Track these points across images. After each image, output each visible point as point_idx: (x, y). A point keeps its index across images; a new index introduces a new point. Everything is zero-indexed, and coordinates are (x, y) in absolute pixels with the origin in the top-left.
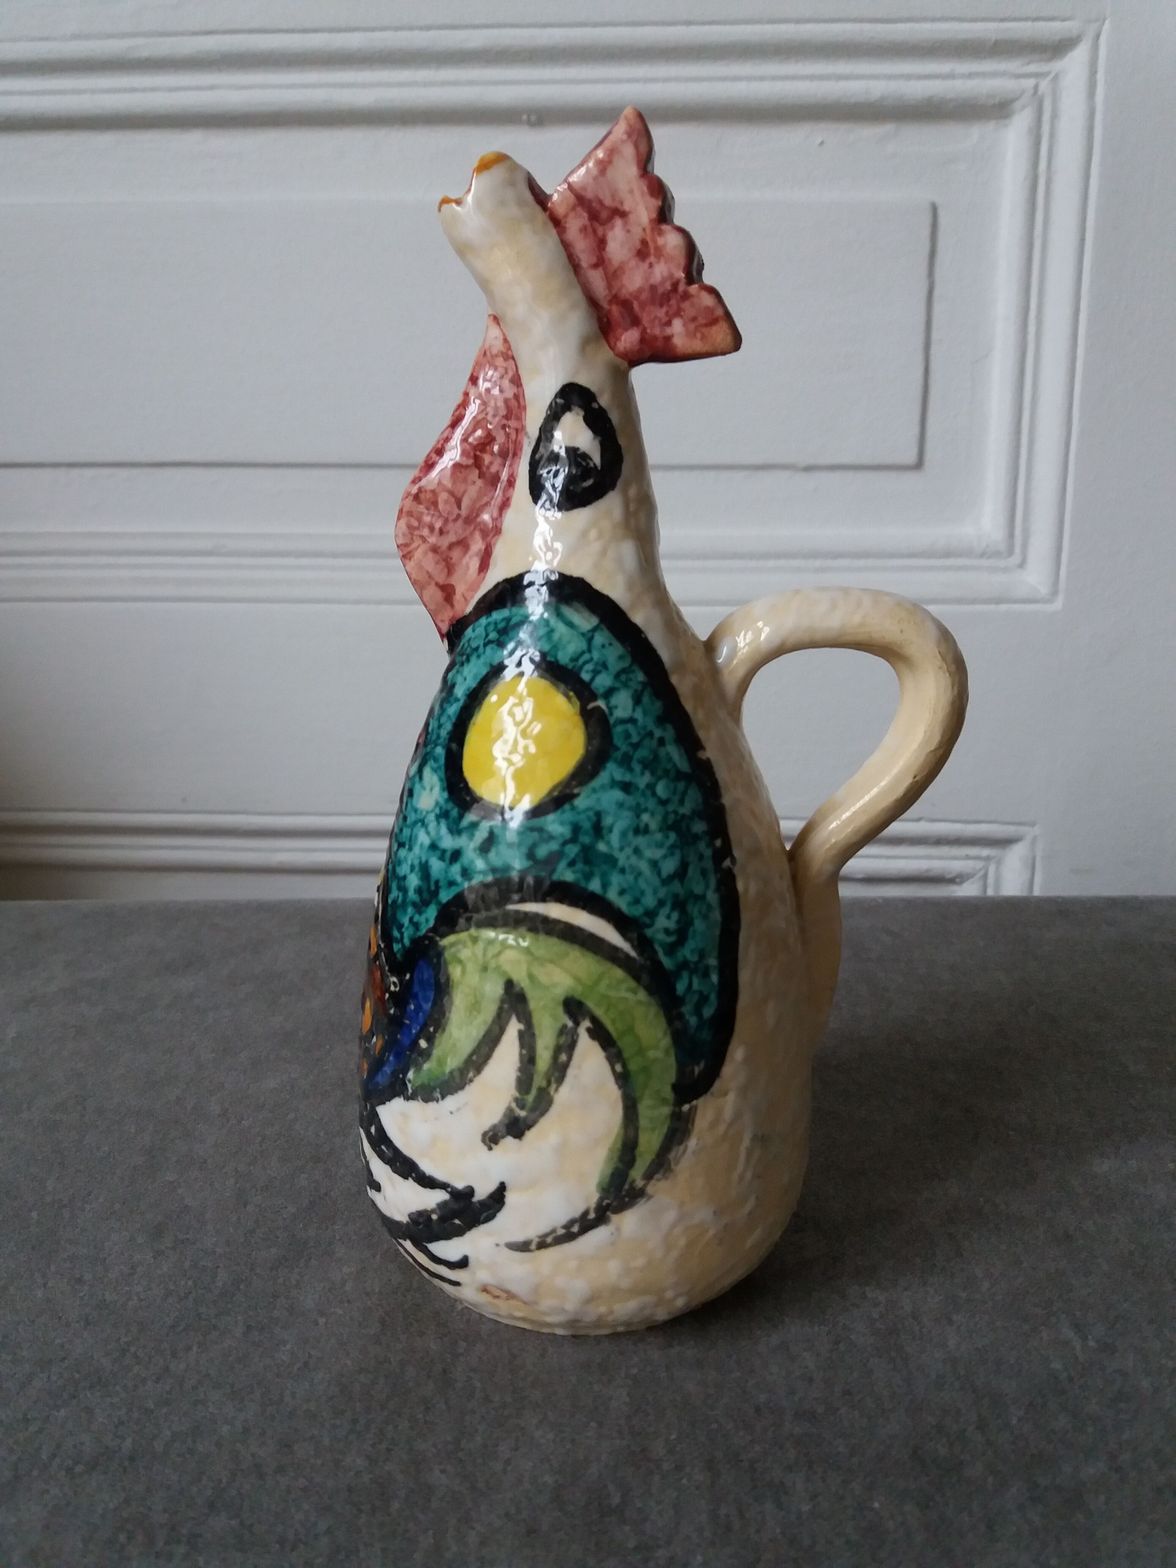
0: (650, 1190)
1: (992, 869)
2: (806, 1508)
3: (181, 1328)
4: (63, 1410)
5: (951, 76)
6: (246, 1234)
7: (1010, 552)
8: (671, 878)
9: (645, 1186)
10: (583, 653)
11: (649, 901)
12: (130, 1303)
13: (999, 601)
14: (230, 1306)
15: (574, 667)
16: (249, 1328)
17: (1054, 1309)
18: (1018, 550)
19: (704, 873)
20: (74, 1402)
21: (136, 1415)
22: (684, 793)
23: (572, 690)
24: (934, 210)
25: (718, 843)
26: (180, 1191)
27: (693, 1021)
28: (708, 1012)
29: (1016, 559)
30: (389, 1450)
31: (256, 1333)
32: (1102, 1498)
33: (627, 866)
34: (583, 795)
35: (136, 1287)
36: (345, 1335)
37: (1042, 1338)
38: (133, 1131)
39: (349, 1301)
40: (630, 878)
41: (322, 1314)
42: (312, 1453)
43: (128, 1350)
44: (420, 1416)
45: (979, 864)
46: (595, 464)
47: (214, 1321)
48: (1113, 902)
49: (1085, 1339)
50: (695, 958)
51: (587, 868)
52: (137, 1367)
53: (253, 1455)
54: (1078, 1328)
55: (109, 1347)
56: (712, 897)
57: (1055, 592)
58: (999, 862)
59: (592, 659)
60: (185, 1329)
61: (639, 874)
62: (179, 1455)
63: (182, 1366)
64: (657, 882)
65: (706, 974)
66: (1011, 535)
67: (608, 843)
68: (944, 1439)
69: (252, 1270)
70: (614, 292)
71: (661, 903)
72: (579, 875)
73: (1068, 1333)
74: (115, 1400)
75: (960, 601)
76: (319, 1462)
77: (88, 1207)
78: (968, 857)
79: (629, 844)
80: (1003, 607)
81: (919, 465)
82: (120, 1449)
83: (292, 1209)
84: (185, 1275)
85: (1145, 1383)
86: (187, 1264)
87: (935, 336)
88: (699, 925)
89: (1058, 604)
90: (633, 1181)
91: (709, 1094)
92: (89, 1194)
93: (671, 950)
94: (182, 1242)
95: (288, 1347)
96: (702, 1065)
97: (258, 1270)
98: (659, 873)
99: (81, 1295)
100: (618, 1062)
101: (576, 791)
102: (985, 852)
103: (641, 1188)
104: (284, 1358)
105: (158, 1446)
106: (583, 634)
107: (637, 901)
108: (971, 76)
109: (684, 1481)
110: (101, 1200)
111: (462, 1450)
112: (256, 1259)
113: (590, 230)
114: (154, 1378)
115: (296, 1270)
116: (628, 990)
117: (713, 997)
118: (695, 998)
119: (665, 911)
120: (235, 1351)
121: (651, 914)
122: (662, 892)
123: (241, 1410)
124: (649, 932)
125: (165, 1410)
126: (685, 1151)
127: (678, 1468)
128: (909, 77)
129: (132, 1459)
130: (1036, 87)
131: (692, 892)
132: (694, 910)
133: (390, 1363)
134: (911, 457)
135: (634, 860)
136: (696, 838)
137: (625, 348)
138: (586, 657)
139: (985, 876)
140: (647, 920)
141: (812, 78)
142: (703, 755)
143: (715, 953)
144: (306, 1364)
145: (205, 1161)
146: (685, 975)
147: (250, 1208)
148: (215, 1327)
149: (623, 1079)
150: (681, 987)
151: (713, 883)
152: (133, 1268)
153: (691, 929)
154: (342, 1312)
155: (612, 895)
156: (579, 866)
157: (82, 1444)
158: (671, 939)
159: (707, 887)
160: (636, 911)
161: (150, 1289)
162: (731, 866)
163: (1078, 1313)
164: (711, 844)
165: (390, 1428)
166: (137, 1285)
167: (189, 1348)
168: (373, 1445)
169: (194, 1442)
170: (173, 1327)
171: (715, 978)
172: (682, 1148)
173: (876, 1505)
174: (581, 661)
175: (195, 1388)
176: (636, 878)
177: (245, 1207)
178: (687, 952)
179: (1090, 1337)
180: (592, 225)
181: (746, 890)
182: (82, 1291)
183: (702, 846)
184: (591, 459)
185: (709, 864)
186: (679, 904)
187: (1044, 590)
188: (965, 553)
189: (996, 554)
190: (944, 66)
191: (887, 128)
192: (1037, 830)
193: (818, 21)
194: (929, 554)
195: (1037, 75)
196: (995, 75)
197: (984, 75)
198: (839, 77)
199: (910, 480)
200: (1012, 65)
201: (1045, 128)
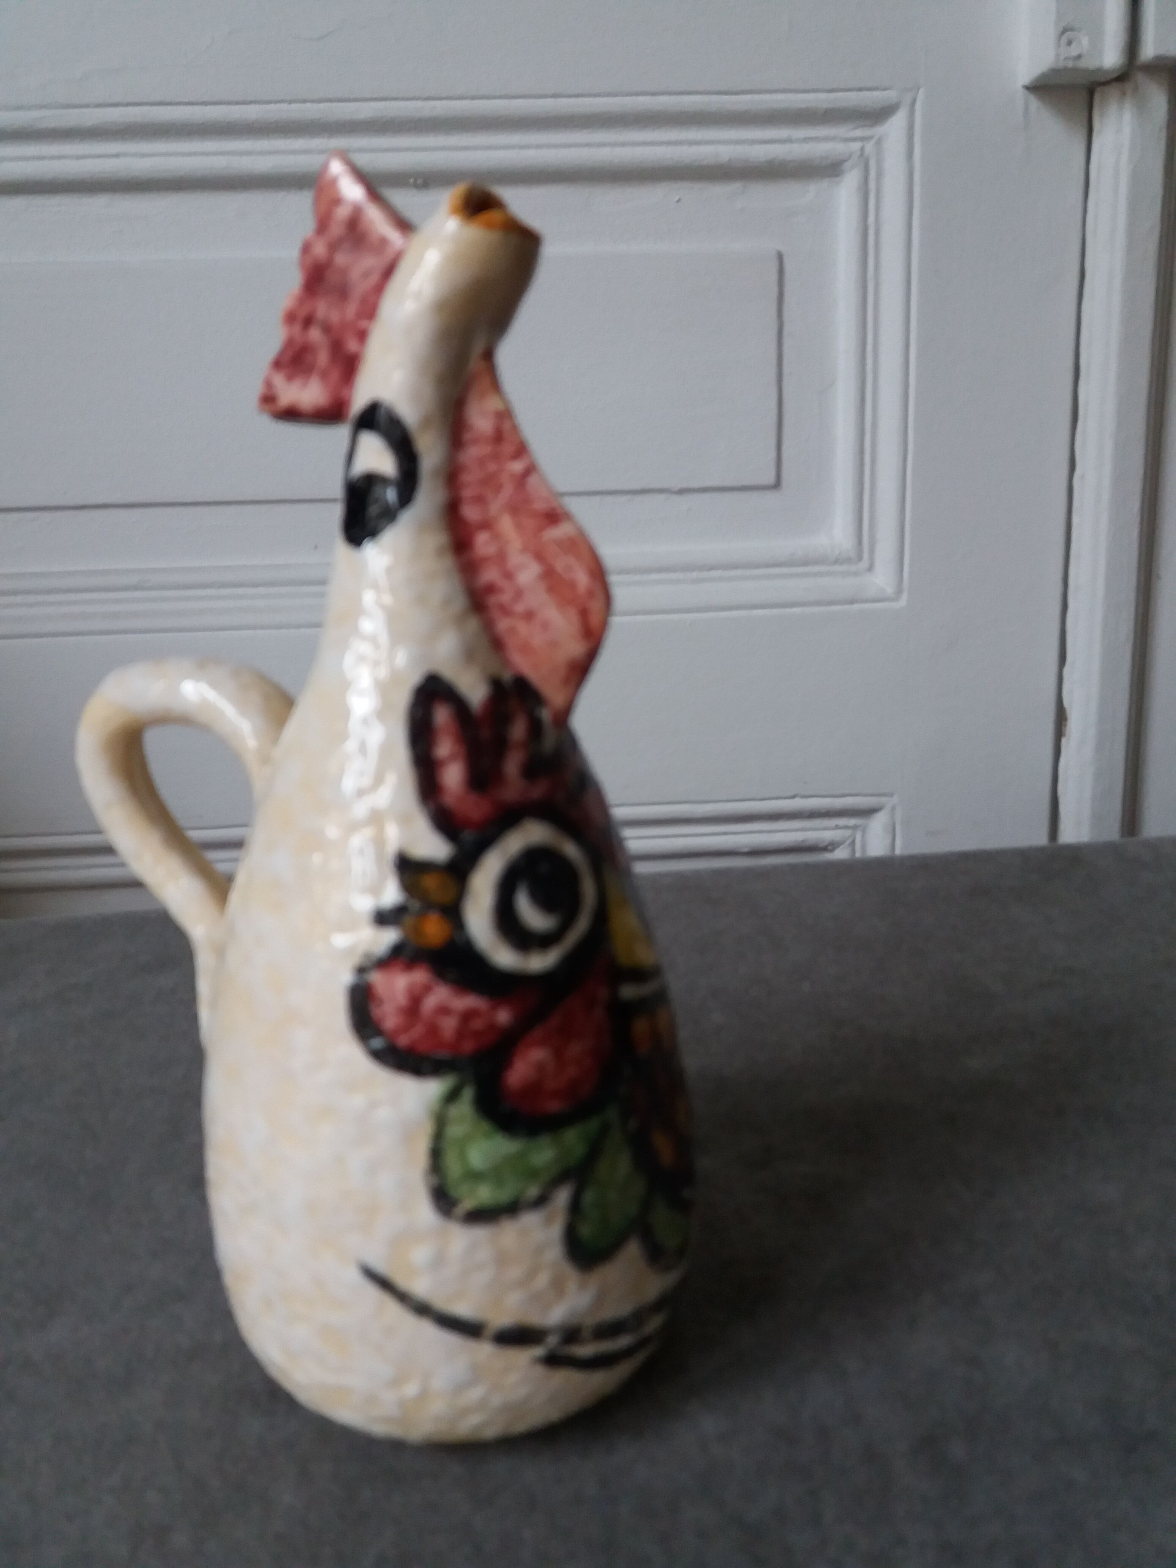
1: (859, 834)
5: (789, 141)
7: (860, 558)
13: (852, 602)
18: (866, 556)
24: (780, 257)
29: (864, 564)
45: (848, 833)
57: (899, 591)
58: (864, 829)
66: (860, 542)
75: (818, 603)
78: (837, 827)
80: (856, 607)
81: (777, 485)
87: (786, 370)
89: (903, 602)
102: (852, 822)
108: (806, 140)
128: (753, 142)
130: (862, 149)
134: (770, 479)
139: (853, 842)
141: (669, 143)
187: (890, 590)
188: (821, 560)
189: (848, 561)
190: (783, 132)
191: (735, 187)
192: (895, 800)
193: (671, 93)
194: (790, 563)
195: (863, 139)
196: (826, 139)
197: (816, 139)
198: (692, 143)
199: (770, 498)
200: (841, 131)
201: (872, 185)
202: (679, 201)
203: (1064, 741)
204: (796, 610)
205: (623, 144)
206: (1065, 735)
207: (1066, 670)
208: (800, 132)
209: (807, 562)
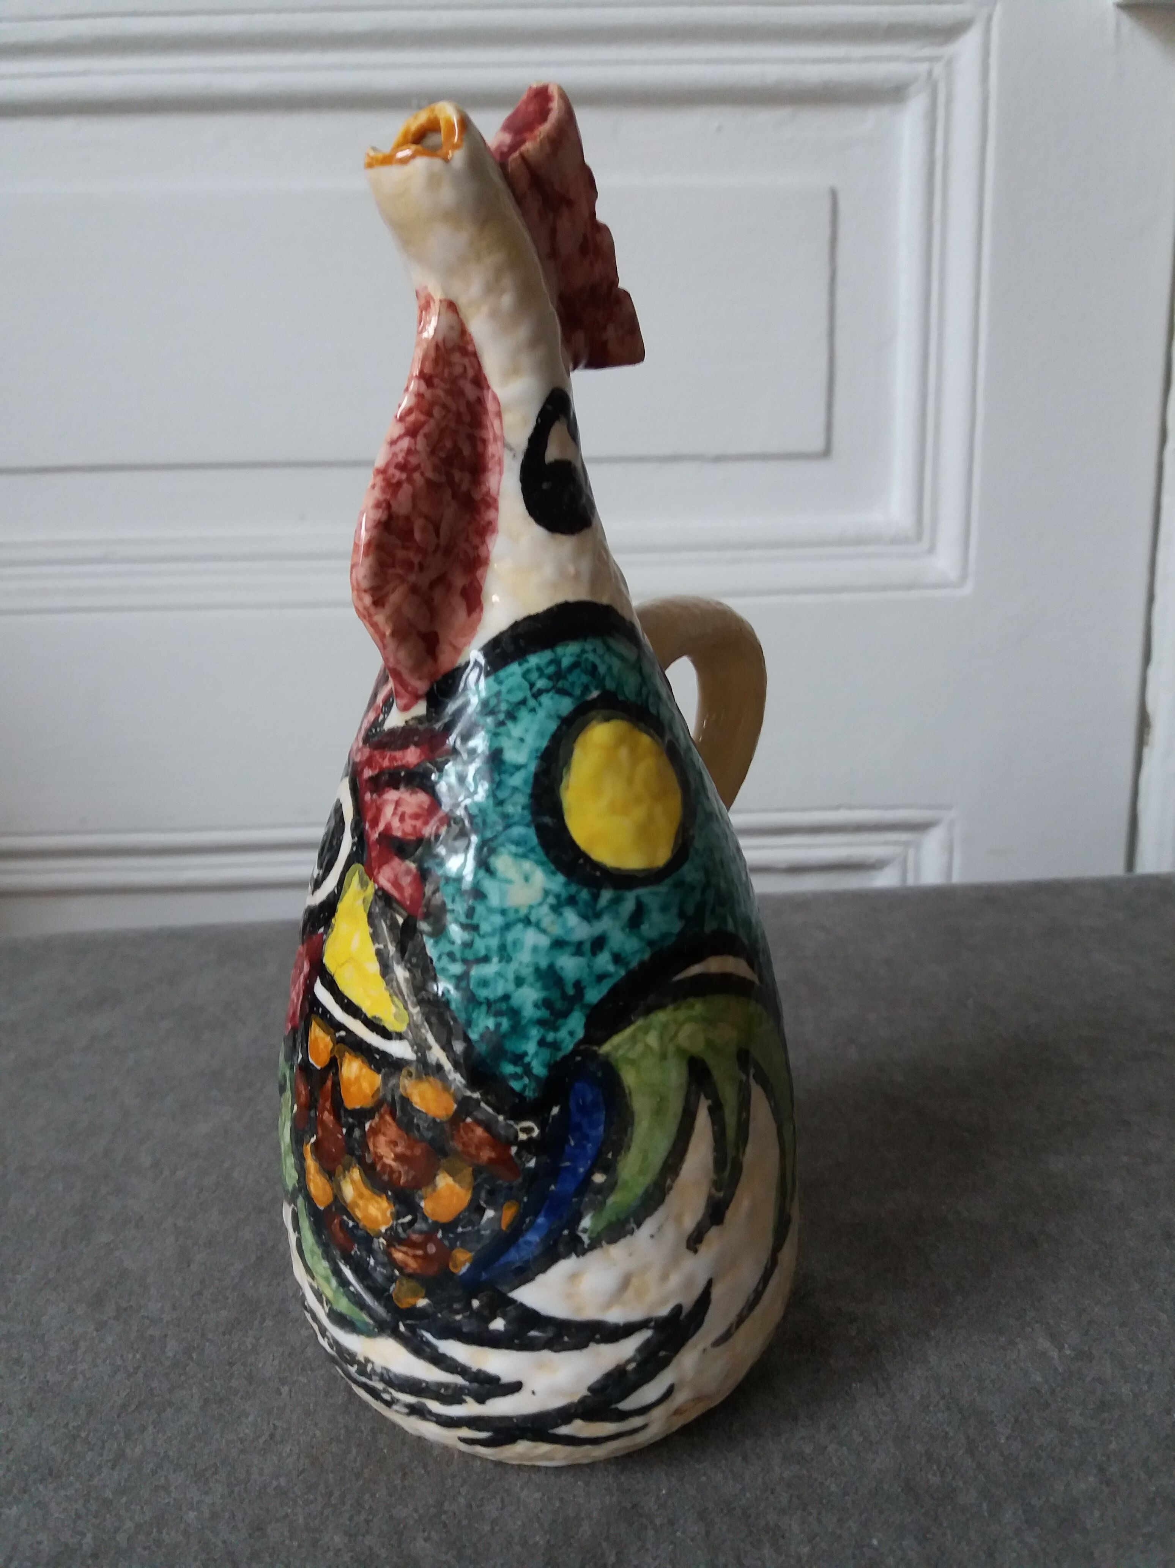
1: (911, 853)
2: (805, 1550)
3: (133, 1407)
4: (15, 1507)
5: (846, 60)
6: (192, 1296)
7: (919, 537)
12: (76, 1384)
13: (910, 587)
14: (183, 1378)
16: (206, 1401)
17: (1028, 1318)
18: (926, 536)
20: (26, 1497)
21: (93, 1506)
24: (834, 195)
26: (117, 1253)
29: (925, 544)
30: (367, 1522)
31: (214, 1406)
32: (1097, 1514)
35: (80, 1365)
36: (311, 1405)
37: (1019, 1350)
38: (60, 1189)
39: (312, 1369)
41: (283, 1381)
42: (287, 1534)
43: (79, 1436)
44: (398, 1482)
45: (898, 850)
47: (168, 1396)
48: (1039, 888)
49: (1061, 1349)
52: (90, 1453)
53: (224, 1542)
54: (1054, 1337)
55: (57, 1434)
57: (964, 577)
58: (918, 846)
60: (137, 1407)
62: (145, 1548)
63: (139, 1449)
66: (919, 521)
68: (935, 1467)
69: (203, 1335)
70: (561, 287)
73: (1044, 1343)
74: (70, 1492)
75: (870, 588)
76: (295, 1544)
77: (19, 1277)
78: (886, 843)
80: (914, 594)
81: (826, 452)
82: (81, 1545)
83: (239, 1266)
84: (132, 1348)
85: (1126, 1390)
86: (133, 1335)
87: (840, 322)
89: (968, 589)
92: (20, 1263)
94: (125, 1310)
95: (251, 1418)
97: (210, 1336)
99: (21, 1377)
102: (904, 837)
104: (247, 1431)
105: (121, 1538)
106: (634, 666)
108: (866, 59)
109: (679, 1534)
110: (33, 1269)
111: (446, 1512)
112: (206, 1323)
113: (543, 215)
114: (109, 1464)
115: (250, 1333)
120: (193, 1428)
123: (206, 1493)
125: (124, 1500)
127: (671, 1523)
128: (804, 61)
129: (95, 1556)
130: (930, 73)
133: (362, 1432)
134: (817, 444)
137: (575, 351)
139: (904, 862)
141: (709, 61)
144: (272, 1436)
145: (142, 1218)
147: (194, 1267)
148: (170, 1403)
152: (76, 1343)
154: (306, 1381)
157: (40, 1543)
161: (96, 1366)
163: (1051, 1322)
165: (367, 1496)
166: (81, 1363)
167: (143, 1429)
168: (351, 1519)
169: (160, 1532)
170: (124, 1406)
173: (875, 1542)
175: (154, 1472)
177: (189, 1266)
179: (1066, 1346)
180: (545, 211)
182: (22, 1374)
187: (953, 575)
188: (875, 539)
189: (907, 540)
190: (839, 50)
191: (781, 113)
192: (954, 814)
194: (840, 542)
195: (932, 59)
196: (889, 59)
197: (879, 59)
199: (819, 468)
200: (905, 49)
201: (941, 113)
202: (719, 129)
203: (1146, 751)
204: (845, 597)
205: (657, 62)
206: (1147, 744)
207: (1152, 671)
208: (859, 51)
209: (858, 541)
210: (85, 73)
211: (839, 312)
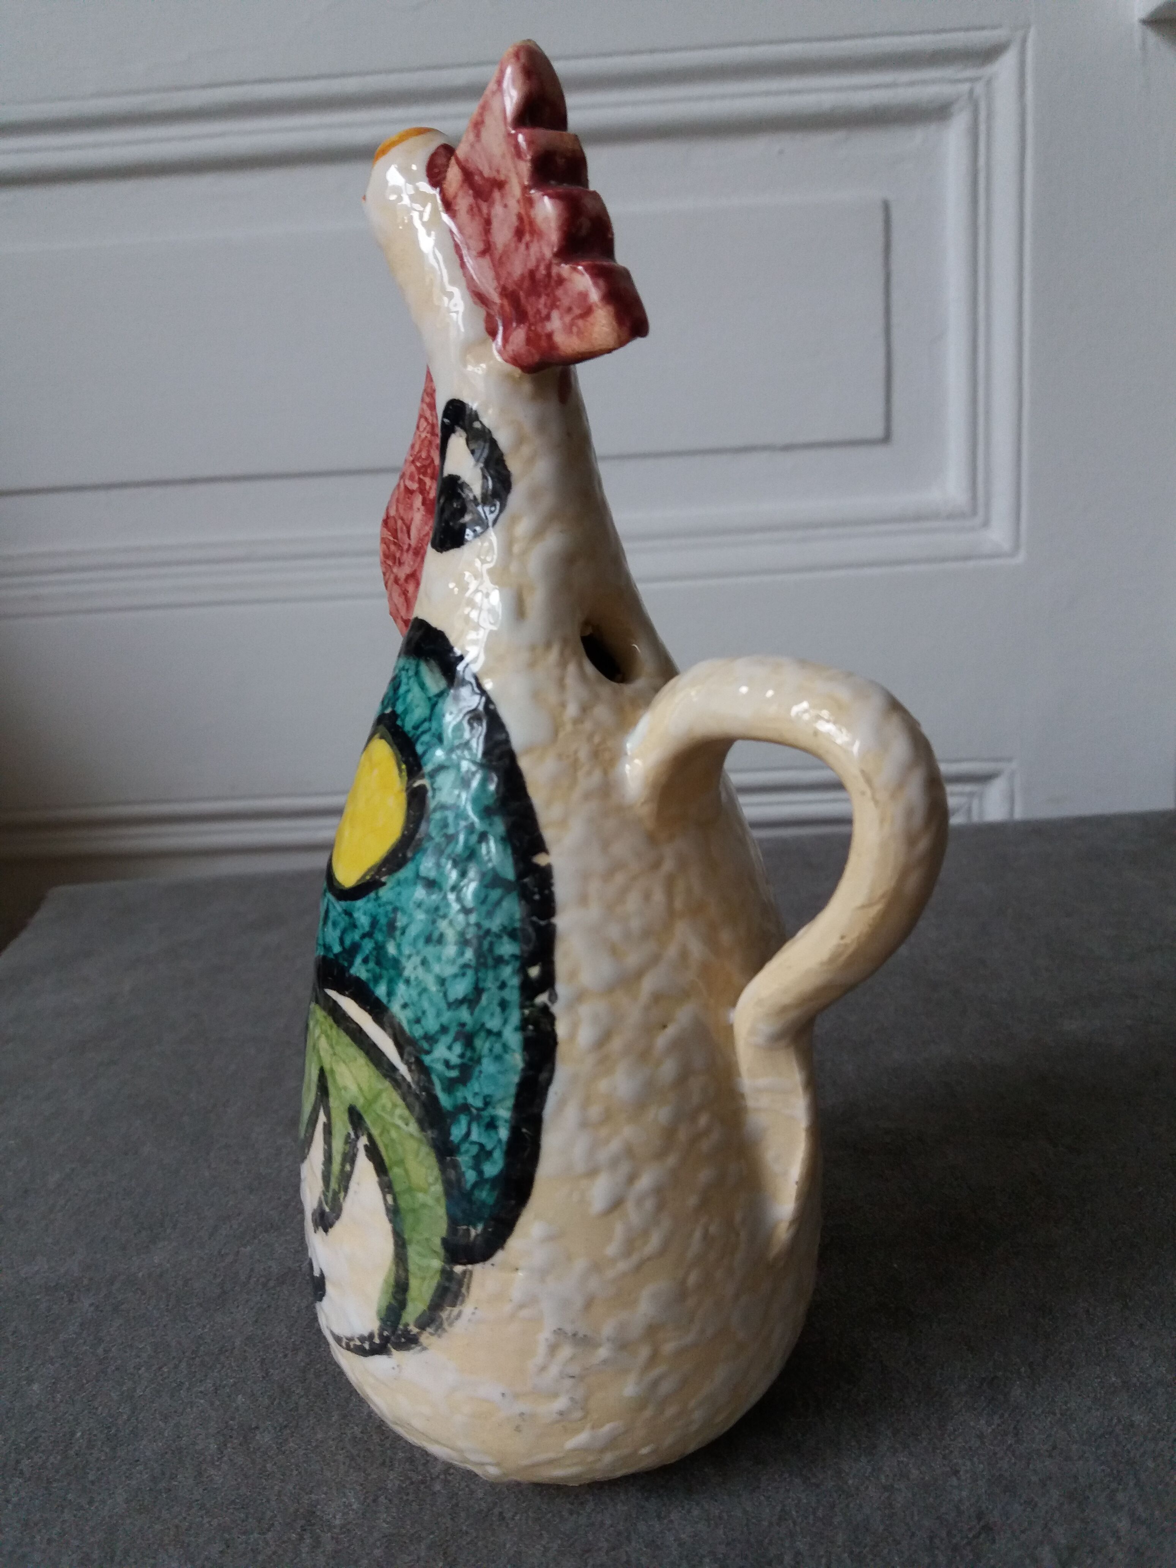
0: (424, 1338)
1: (975, 803)
7: (974, 512)
8: (459, 1003)
9: (419, 1334)
10: (425, 720)
11: (431, 1024)
13: (967, 558)
15: (413, 735)
18: (981, 510)
19: (504, 1005)
22: (498, 903)
23: (405, 762)
24: (886, 207)
25: (534, 972)
27: (470, 1176)
28: (492, 1169)
29: (979, 519)
33: (412, 978)
34: (389, 885)
40: (414, 993)
45: (964, 799)
46: (475, 497)
50: (479, 1103)
51: (378, 970)
56: (513, 1038)
57: (1017, 547)
58: (981, 796)
59: (430, 729)
61: (425, 990)
64: (443, 1005)
65: (492, 1125)
66: (974, 497)
67: (399, 946)
70: (502, 283)
71: (444, 1029)
72: (370, 975)
75: (929, 560)
78: (952, 794)
79: (418, 953)
80: (971, 564)
81: (886, 438)
87: (895, 320)
88: (488, 1066)
89: (1021, 558)
90: (407, 1325)
91: (488, 1263)
93: (450, 1086)
96: (480, 1227)
98: (445, 995)
100: (389, 1193)
101: (383, 879)
102: (968, 788)
103: (414, 1335)
106: (429, 699)
107: (418, 1021)
108: (912, 84)
113: (475, 210)
116: (401, 1117)
117: (498, 1155)
118: (475, 1150)
119: (446, 1040)
121: (431, 1039)
122: (447, 1016)
124: (427, 1059)
126: (459, 1315)
128: (856, 88)
130: (971, 92)
131: (483, 1025)
132: (482, 1045)
134: (878, 431)
135: (420, 972)
136: (500, 961)
137: (513, 350)
138: (426, 725)
139: (969, 811)
140: (426, 1046)
141: (767, 93)
142: (541, 860)
143: (510, 1103)
146: (464, 1120)
149: (394, 1213)
150: (457, 1132)
151: (515, 1017)
153: (477, 1069)
155: (395, 1008)
156: (371, 965)
158: (454, 1074)
159: (505, 1022)
160: (417, 1032)
162: (549, 1004)
164: (522, 970)
171: (504, 1133)
172: (456, 1310)
174: (421, 730)
176: (420, 994)
178: (471, 1094)
180: (476, 203)
181: (572, 1036)
183: (506, 970)
184: (471, 490)
185: (513, 995)
186: (467, 1038)
187: (1007, 546)
188: (935, 516)
189: (962, 515)
190: (887, 77)
191: (839, 135)
192: (1014, 765)
193: (771, 42)
194: (900, 519)
195: (973, 80)
196: (934, 82)
197: (924, 82)
198: (792, 92)
199: (880, 453)
200: (949, 72)
201: (982, 127)
202: (781, 152)
204: (908, 568)
205: (723, 97)
208: (905, 76)
209: (918, 518)
210: (222, 135)
211: (895, 309)
